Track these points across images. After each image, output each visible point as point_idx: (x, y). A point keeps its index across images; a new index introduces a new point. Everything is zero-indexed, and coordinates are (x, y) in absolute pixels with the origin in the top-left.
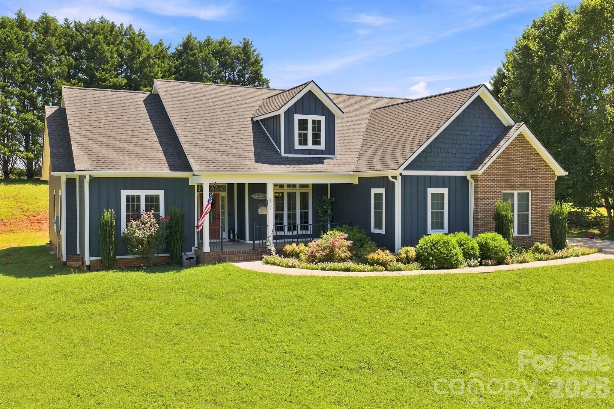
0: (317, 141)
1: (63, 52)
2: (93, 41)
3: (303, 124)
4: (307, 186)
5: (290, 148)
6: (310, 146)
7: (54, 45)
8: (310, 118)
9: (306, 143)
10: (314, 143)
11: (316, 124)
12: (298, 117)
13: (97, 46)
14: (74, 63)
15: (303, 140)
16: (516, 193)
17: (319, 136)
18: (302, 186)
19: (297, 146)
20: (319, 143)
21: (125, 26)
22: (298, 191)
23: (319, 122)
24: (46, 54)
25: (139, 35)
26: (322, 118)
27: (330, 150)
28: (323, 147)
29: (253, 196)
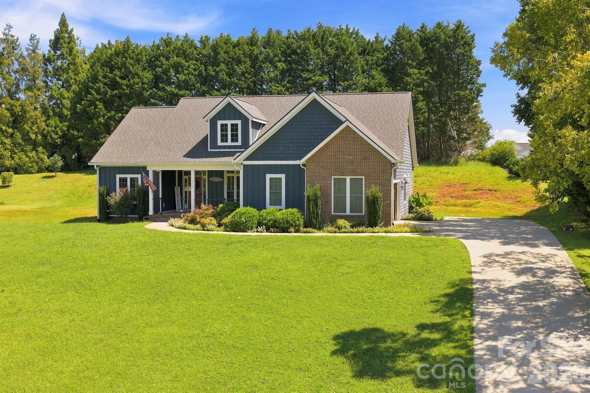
0: (234, 138)
5: (214, 145)
6: (229, 143)
8: (229, 122)
9: (226, 141)
10: (232, 141)
11: (234, 127)
12: (220, 123)
15: (224, 138)
16: (348, 178)
17: (237, 135)
19: (219, 143)
20: (237, 141)
23: (237, 125)
26: (239, 122)
27: (246, 145)
28: (239, 143)
29: (211, 179)
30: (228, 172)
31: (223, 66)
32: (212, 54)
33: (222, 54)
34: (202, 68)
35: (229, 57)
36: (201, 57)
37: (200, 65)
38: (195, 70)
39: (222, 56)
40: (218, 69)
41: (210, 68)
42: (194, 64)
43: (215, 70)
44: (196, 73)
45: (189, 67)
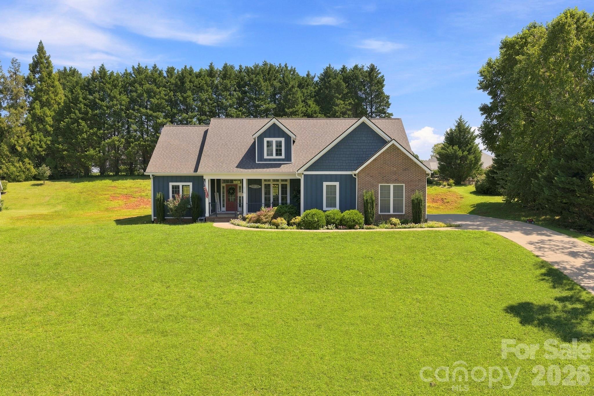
0: (279, 152)
1: (235, 89)
2: (255, 79)
3: (269, 144)
4: (286, 180)
5: (261, 158)
6: (274, 157)
7: (229, 85)
8: (274, 140)
9: (272, 155)
10: (277, 155)
12: (266, 140)
13: (257, 83)
14: (241, 96)
16: (392, 186)
17: (281, 150)
18: (282, 180)
19: (266, 157)
20: (281, 155)
21: (283, 65)
22: (280, 183)
23: (281, 142)
24: (223, 92)
25: (290, 71)
26: (283, 140)
27: (288, 158)
28: (283, 157)
29: (250, 186)
30: (265, 180)
31: (189, 93)
32: (179, 82)
33: (188, 83)
34: (172, 93)
35: (194, 86)
36: (170, 85)
37: (169, 91)
38: (165, 95)
39: (188, 85)
40: (185, 95)
41: (179, 94)
42: (165, 91)
43: (182, 96)
44: (167, 97)
45: (160, 92)
